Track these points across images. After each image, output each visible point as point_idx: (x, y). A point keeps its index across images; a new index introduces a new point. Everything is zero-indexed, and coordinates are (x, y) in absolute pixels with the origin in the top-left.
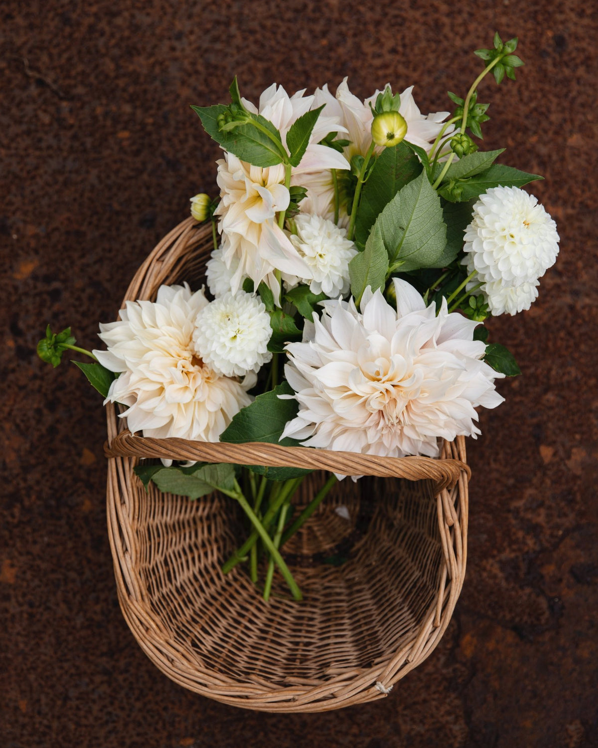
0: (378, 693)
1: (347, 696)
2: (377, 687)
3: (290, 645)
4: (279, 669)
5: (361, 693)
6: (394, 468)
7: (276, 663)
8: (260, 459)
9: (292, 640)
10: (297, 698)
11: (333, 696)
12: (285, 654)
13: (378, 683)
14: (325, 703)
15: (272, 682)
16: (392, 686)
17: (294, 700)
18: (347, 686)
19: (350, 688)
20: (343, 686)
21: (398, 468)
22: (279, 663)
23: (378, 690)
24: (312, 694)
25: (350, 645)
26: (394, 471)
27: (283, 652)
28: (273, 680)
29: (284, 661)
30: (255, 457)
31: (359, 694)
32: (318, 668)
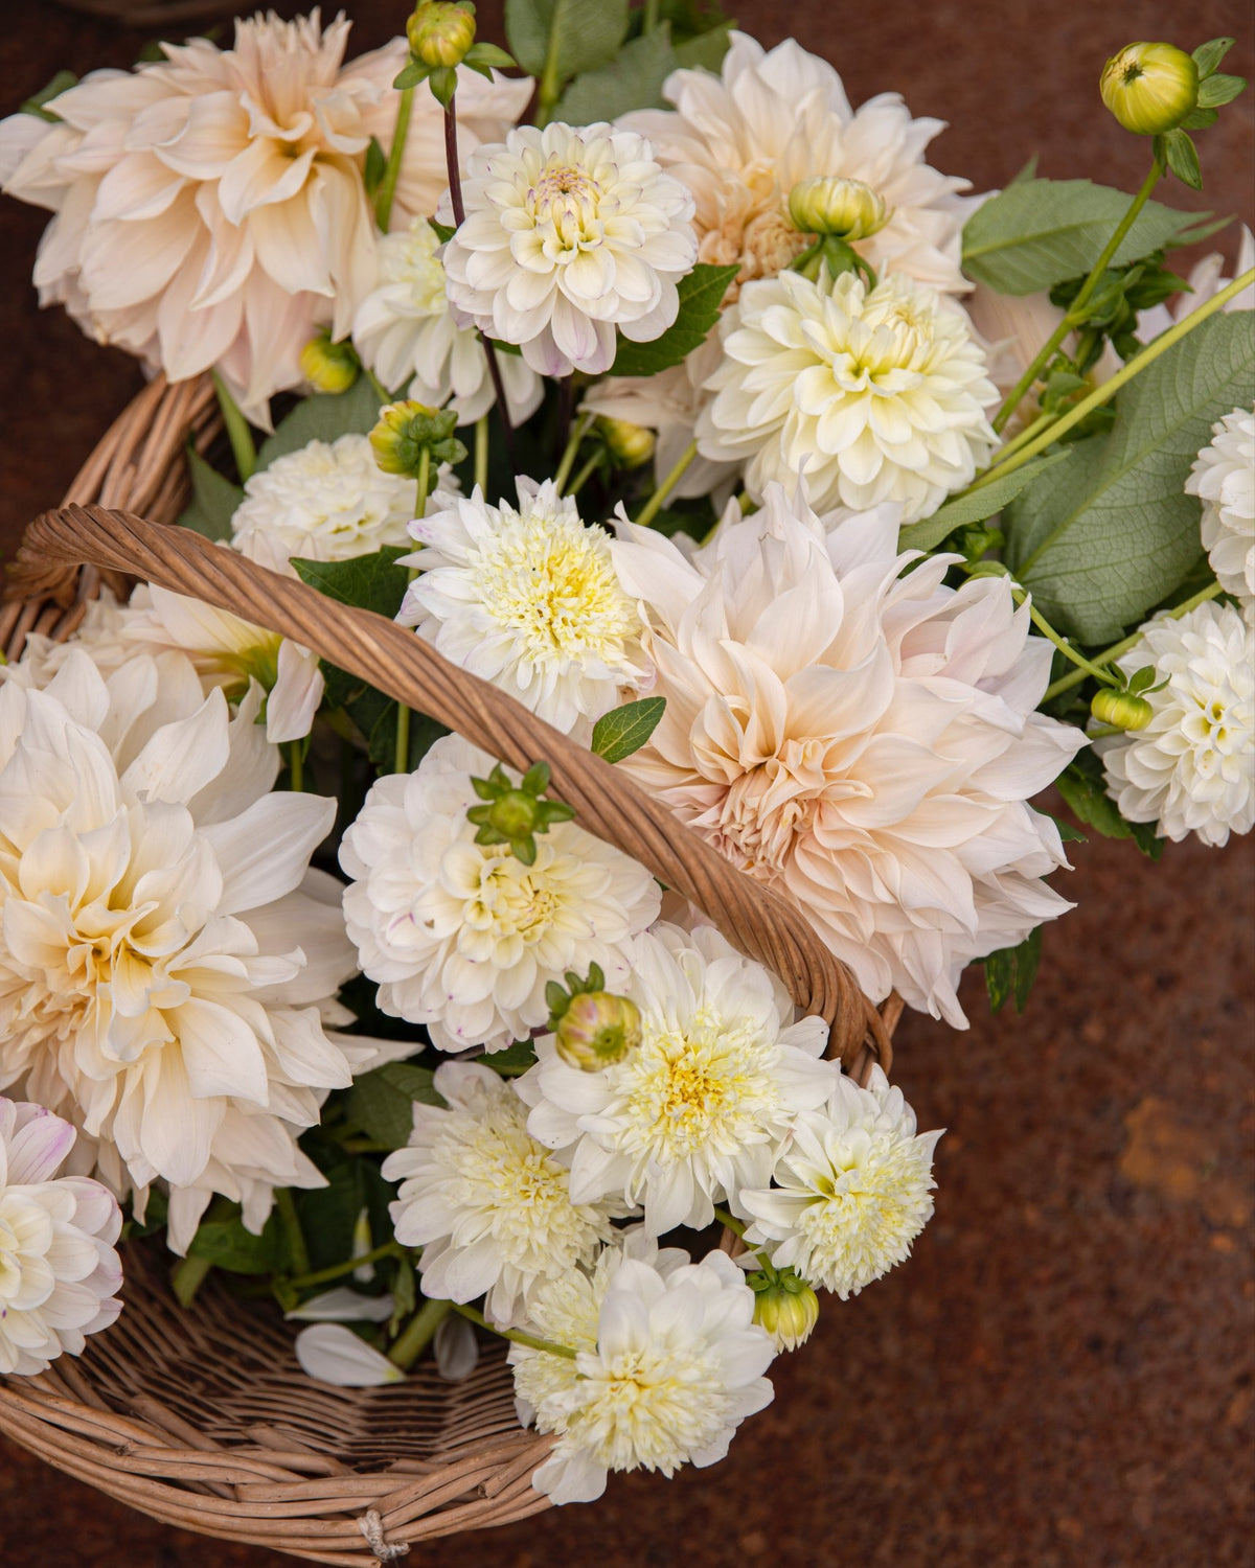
0: (357, 1543)
1: (268, 1511)
2: (362, 1525)
3: (202, 1344)
4: (134, 1375)
5: (312, 1521)
6: (692, 862)
7: (140, 1358)
8: (358, 650)
9: (218, 1337)
10: (132, 1448)
11: (232, 1493)
12: (178, 1357)
13: (369, 1513)
14: (200, 1501)
15: (95, 1389)
16: (405, 1548)
17: (121, 1451)
18: (278, 1482)
19: (290, 1492)
20: (273, 1479)
21: (703, 867)
22: (148, 1365)
23: (362, 1536)
24: (178, 1459)
25: (359, 1413)
26: (688, 869)
27: (175, 1350)
28: (102, 1389)
29: (163, 1367)
30: (348, 639)
31: (305, 1521)
32: (238, 1421)
